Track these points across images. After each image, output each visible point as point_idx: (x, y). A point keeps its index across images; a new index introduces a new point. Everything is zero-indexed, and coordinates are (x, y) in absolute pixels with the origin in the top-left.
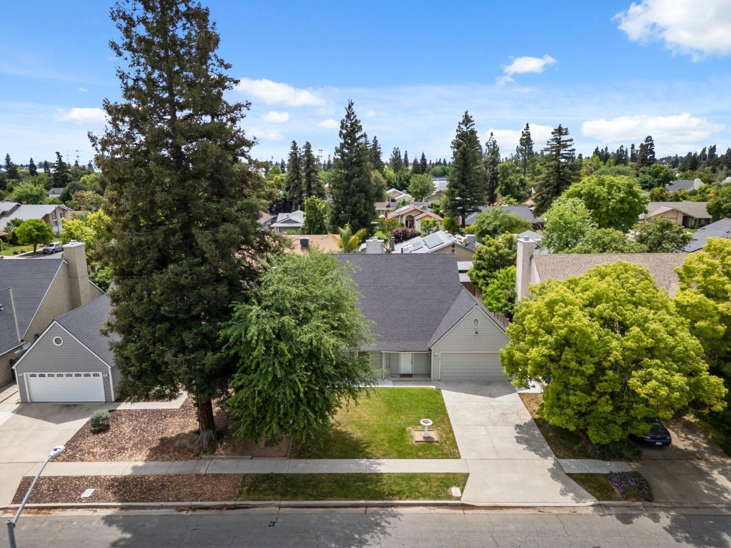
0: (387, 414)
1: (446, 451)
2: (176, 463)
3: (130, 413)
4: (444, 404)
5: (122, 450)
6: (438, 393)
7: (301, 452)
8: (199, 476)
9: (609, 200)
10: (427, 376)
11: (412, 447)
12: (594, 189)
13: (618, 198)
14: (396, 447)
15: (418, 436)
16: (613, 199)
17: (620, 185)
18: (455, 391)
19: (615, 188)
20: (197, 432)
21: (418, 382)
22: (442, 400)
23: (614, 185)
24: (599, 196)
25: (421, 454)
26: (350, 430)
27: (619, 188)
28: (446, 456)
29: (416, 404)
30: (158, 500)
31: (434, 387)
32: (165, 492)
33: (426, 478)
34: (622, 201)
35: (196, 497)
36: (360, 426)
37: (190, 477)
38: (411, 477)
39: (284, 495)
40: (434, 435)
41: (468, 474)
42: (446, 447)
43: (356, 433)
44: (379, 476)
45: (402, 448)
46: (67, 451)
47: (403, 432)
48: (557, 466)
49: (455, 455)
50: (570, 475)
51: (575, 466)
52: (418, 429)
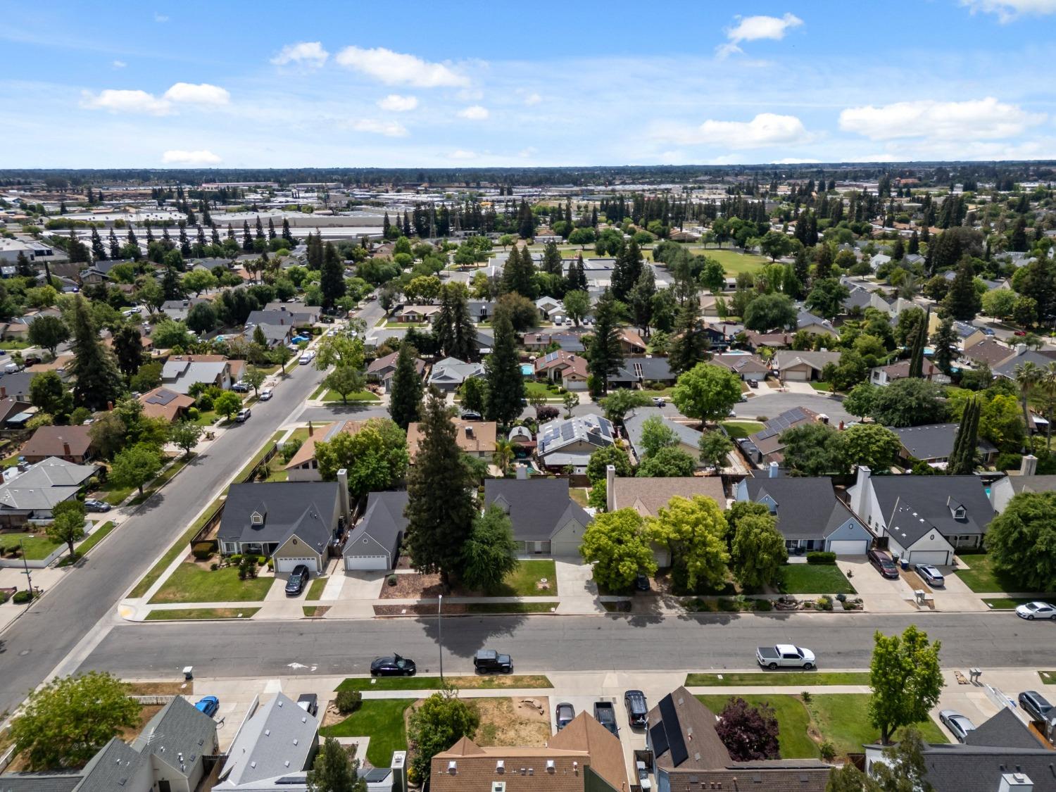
0: (527, 575)
2: (436, 599)
3: (401, 575)
4: (555, 570)
5: (408, 593)
6: (553, 563)
10: (547, 552)
11: (537, 591)
12: (698, 380)
14: (530, 591)
15: (540, 586)
18: (562, 562)
20: (440, 585)
21: (544, 557)
22: (555, 567)
25: (541, 594)
28: (551, 595)
29: (540, 569)
30: (432, 614)
31: (551, 560)
32: (433, 611)
33: (542, 604)
34: (718, 393)
38: (536, 604)
39: (483, 612)
40: (547, 585)
41: (559, 602)
42: (552, 591)
43: (513, 586)
44: (522, 604)
45: (533, 591)
46: (384, 594)
47: (534, 584)
48: (598, 599)
49: (555, 594)
50: (602, 603)
51: (605, 598)
52: (542, 583)
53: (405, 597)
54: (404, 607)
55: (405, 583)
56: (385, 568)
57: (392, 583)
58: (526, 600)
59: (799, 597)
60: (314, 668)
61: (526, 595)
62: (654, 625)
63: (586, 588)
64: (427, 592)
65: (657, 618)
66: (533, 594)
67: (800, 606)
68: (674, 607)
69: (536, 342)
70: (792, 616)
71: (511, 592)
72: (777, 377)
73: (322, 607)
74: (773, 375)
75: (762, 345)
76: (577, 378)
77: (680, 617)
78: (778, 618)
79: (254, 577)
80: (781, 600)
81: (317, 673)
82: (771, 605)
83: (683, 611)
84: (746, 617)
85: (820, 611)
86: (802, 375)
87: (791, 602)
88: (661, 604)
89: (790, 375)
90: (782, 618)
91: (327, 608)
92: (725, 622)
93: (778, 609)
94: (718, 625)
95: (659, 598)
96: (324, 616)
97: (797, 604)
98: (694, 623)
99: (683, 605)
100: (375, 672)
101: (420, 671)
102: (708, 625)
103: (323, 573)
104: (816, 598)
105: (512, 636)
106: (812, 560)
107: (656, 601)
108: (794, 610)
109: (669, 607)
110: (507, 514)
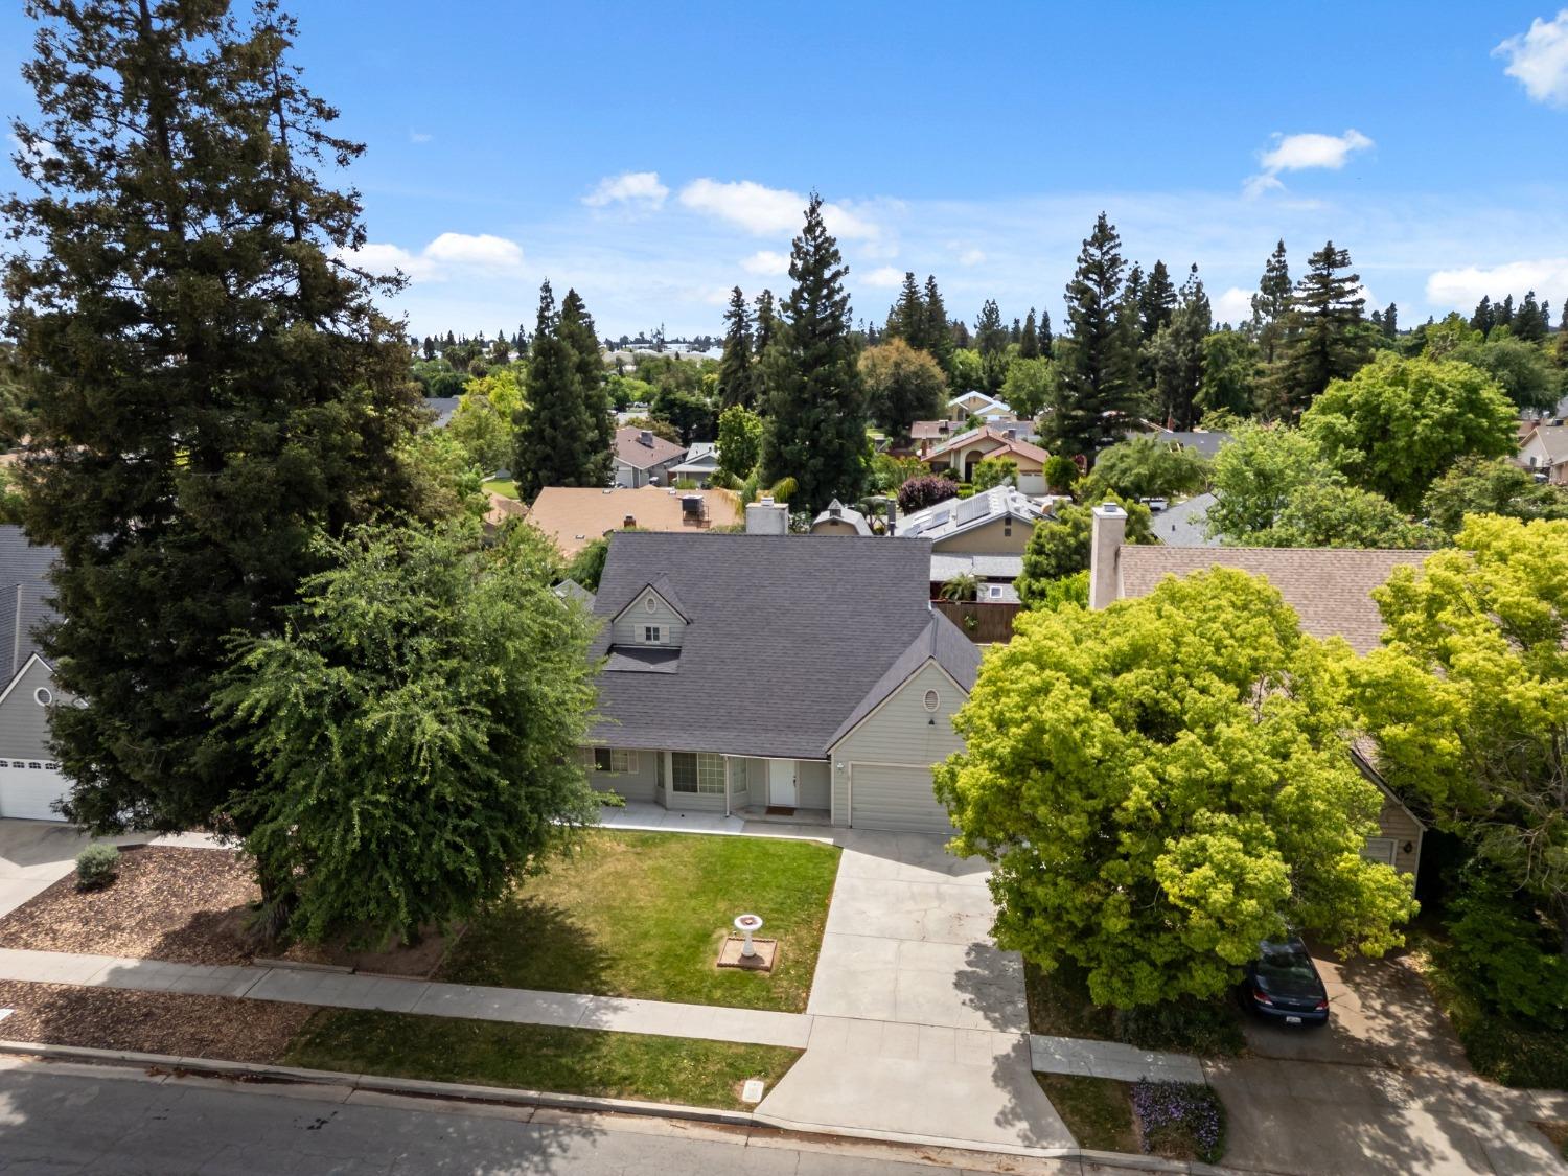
0: (691, 895)
1: (777, 992)
2: (202, 970)
3: (169, 854)
4: (831, 883)
6: (833, 856)
7: (465, 970)
8: (227, 1002)
9: (1416, 419)
10: (818, 814)
11: (703, 976)
12: (1379, 395)
13: (1437, 416)
14: (669, 974)
15: (731, 952)
16: (1425, 417)
17: (1444, 386)
18: (873, 854)
19: (1431, 391)
21: (800, 828)
22: (834, 872)
23: (1430, 385)
24: (1391, 410)
25: (718, 994)
26: (591, 927)
27: (1442, 393)
28: (773, 1004)
29: (767, 876)
30: (123, 1046)
31: (830, 841)
32: (143, 1030)
33: (700, 1051)
34: (1448, 423)
35: (200, 1045)
36: (617, 920)
37: (208, 1001)
38: (669, 1046)
39: (373, 1063)
40: (766, 952)
41: (801, 1052)
42: (783, 986)
43: (601, 934)
44: (599, 1035)
45: (680, 976)
48: (1024, 1049)
49: (795, 1004)
50: (1041, 1077)
51: (1065, 1054)
52: (738, 936)
55: (142, 889)
57: (98, 879)
58: (633, 1017)
61: (641, 991)
63: (962, 981)
64: (184, 935)
66: (675, 992)
88: (1415, 1125)
110: (673, 654)
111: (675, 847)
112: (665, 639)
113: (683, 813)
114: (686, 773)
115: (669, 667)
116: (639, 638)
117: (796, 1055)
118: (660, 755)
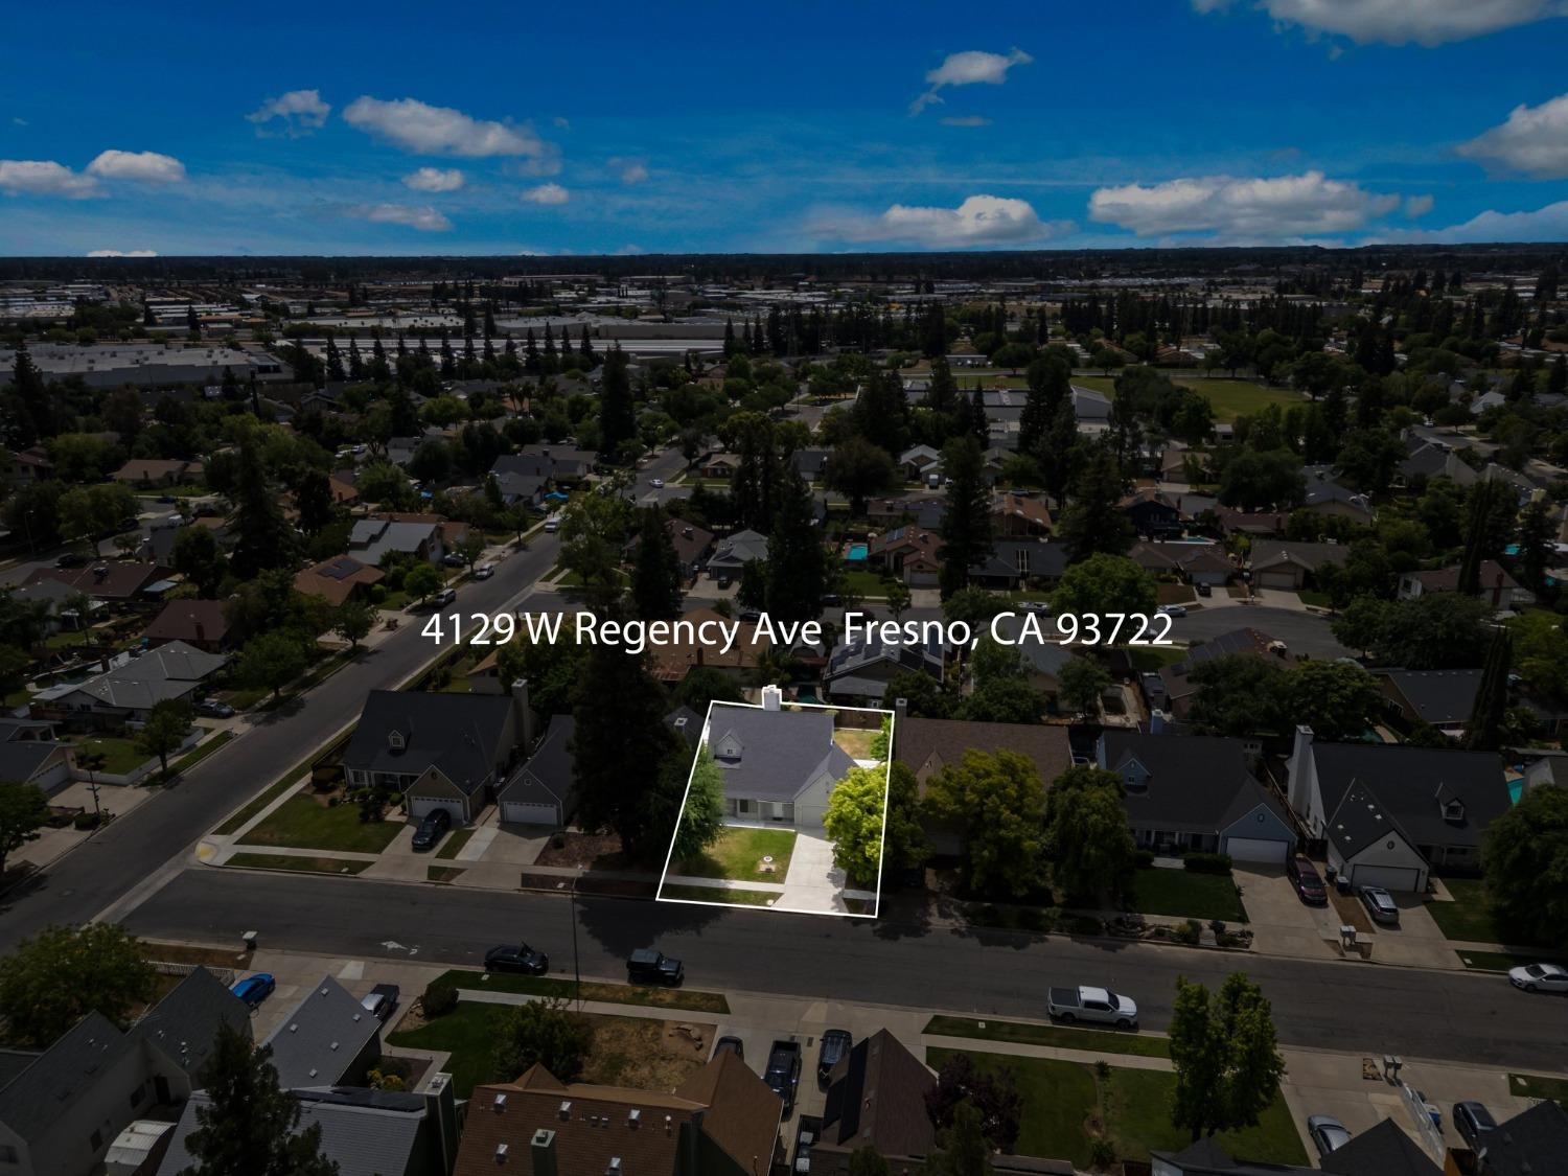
0: (749, 849)
1: (777, 879)
2: (609, 872)
3: (574, 835)
4: (793, 845)
5: (574, 860)
6: (794, 836)
10: (788, 820)
11: (756, 874)
14: (745, 873)
15: (763, 868)
18: (807, 835)
20: (621, 854)
21: (784, 826)
22: (794, 841)
25: (760, 879)
28: (775, 881)
29: (772, 844)
31: (793, 830)
32: (602, 888)
33: (756, 893)
36: (728, 857)
38: (749, 892)
40: (773, 867)
41: (783, 893)
42: (778, 876)
43: (723, 862)
44: (729, 890)
45: (749, 874)
46: (543, 859)
47: (754, 864)
48: (841, 893)
49: (781, 881)
50: (845, 899)
51: (852, 894)
52: (765, 863)
53: (569, 865)
54: (563, 879)
55: (575, 846)
56: (556, 822)
57: (557, 843)
58: (737, 885)
59: (1152, 920)
60: (414, 951)
61: (738, 878)
62: (912, 940)
63: (829, 875)
64: (600, 862)
65: (918, 929)
66: (748, 879)
67: (1147, 933)
68: (951, 916)
69: (886, 513)
70: (1130, 947)
71: (718, 872)
72: (1247, 580)
73: (453, 870)
74: (1242, 578)
75: (1238, 531)
76: (926, 568)
77: (955, 931)
78: (1107, 948)
79: (379, 819)
80: (1119, 921)
81: (416, 958)
82: (1101, 927)
83: (961, 923)
84: (1056, 939)
85: (1178, 944)
86: (1288, 580)
87: (1135, 925)
88: (934, 909)
89: (1268, 578)
90: (1113, 949)
91: (459, 871)
92: (1020, 945)
93: (1110, 934)
94: (1010, 949)
95: (933, 899)
96: (453, 882)
97: (1144, 929)
98: (973, 942)
99: (965, 914)
100: (490, 965)
101: (553, 971)
102: (992, 948)
103: (471, 823)
104: (1177, 922)
105: (699, 933)
106: (1191, 865)
107: (926, 906)
108: (1136, 939)
109: (943, 915)
110: (738, 760)
111: (743, 833)
112: (735, 754)
113: (743, 820)
114: (744, 806)
115: (736, 766)
116: (725, 753)
117: (781, 894)
118: (735, 801)
